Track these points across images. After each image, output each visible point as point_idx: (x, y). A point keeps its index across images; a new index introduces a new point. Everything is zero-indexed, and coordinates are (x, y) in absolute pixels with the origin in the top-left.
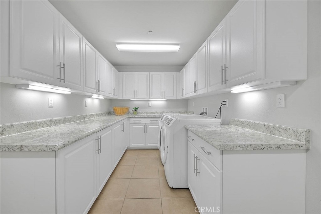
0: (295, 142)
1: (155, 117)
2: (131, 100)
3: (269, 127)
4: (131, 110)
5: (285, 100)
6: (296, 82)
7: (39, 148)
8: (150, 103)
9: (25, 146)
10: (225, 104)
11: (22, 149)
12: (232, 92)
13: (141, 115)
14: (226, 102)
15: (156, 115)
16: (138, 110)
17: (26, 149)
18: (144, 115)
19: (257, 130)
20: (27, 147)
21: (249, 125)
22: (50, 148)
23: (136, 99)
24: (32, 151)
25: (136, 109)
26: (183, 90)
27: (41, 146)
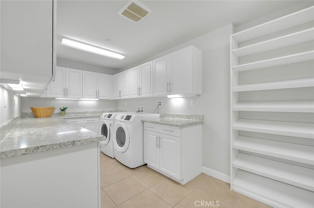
0: (199, 120)
1: (92, 117)
2: (56, 99)
3: (188, 116)
4: (57, 111)
5: (194, 102)
6: (198, 95)
7: (90, 140)
8: (80, 103)
9: (77, 141)
10: (160, 105)
11: (75, 144)
12: (168, 97)
13: (69, 116)
14: (160, 103)
15: (88, 115)
16: (67, 111)
17: (79, 143)
18: (73, 116)
19: (182, 118)
20: (79, 141)
21: (177, 116)
22: (100, 138)
23: (66, 98)
24: (84, 143)
25: (63, 110)
26: (120, 92)
27: (92, 138)
